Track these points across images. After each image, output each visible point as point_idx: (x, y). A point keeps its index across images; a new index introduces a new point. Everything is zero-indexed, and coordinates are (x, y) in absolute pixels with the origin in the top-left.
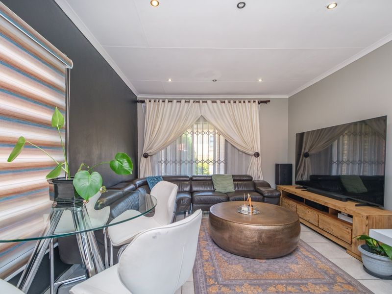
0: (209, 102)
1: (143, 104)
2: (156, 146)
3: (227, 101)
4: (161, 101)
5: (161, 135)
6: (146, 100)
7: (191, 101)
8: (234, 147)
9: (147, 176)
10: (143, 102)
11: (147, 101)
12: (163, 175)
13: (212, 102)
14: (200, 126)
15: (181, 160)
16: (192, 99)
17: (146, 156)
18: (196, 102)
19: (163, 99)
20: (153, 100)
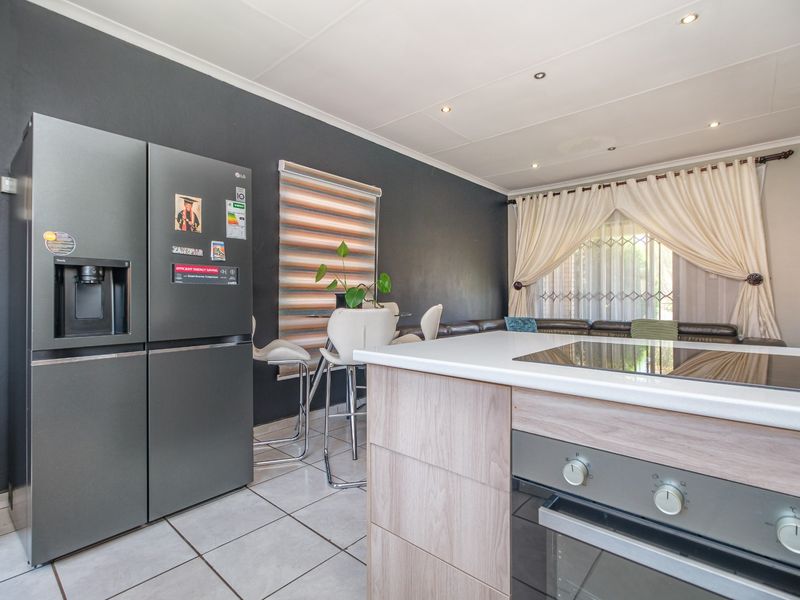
0: (632, 182)
1: (515, 206)
2: (534, 270)
3: (670, 174)
4: (541, 196)
5: (542, 252)
6: (517, 200)
7: (595, 187)
8: (696, 267)
9: (518, 316)
10: (514, 202)
11: (519, 200)
12: (537, 317)
13: (637, 181)
14: (616, 227)
15: (578, 294)
16: (595, 183)
17: (518, 286)
18: (604, 187)
19: (544, 192)
20: (529, 197)
